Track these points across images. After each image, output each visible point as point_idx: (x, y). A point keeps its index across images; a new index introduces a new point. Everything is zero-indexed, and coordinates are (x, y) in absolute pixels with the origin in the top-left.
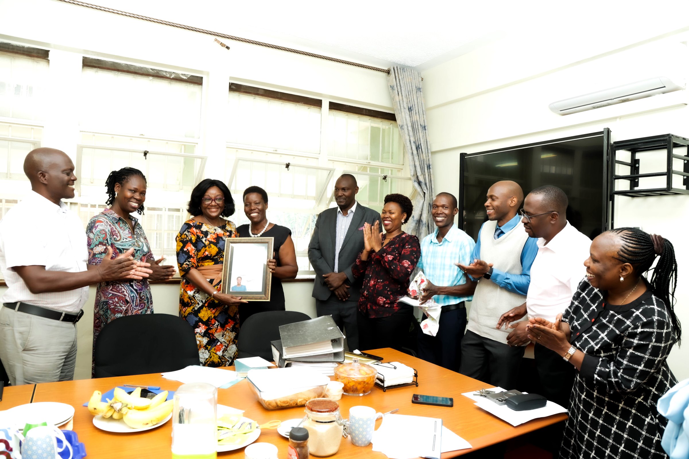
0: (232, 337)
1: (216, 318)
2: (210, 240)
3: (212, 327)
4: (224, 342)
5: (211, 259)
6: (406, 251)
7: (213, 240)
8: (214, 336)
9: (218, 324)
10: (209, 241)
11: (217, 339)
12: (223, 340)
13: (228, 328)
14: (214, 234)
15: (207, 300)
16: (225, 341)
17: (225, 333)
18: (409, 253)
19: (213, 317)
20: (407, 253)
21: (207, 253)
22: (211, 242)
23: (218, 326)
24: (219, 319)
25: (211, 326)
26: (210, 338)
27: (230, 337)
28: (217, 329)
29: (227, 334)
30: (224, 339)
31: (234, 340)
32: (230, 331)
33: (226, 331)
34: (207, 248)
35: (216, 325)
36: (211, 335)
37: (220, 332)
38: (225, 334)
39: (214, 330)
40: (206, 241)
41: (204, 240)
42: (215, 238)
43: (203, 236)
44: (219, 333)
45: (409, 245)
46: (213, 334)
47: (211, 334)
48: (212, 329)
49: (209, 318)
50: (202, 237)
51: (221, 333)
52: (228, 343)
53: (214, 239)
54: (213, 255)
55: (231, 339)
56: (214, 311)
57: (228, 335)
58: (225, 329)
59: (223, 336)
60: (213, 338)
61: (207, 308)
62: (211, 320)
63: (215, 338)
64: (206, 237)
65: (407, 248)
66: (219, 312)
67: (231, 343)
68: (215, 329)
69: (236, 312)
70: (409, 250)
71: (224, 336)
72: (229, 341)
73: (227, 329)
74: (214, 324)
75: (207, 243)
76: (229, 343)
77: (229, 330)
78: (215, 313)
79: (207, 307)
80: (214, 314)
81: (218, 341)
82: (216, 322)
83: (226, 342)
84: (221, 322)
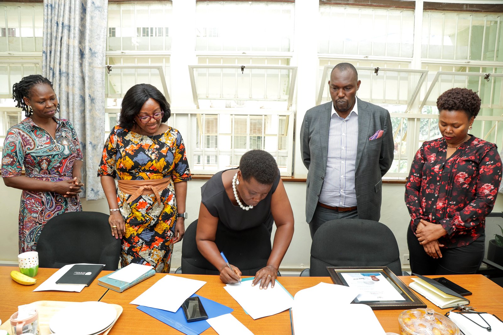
0: (161, 256)
1: (140, 236)
2: (128, 151)
3: (135, 245)
4: (152, 261)
5: (128, 172)
6: (488, 168)
7: (130, 152)
8: (138, 255)
9: (143, 243)
10: (126, 152)
11: (142, 258)
12: (150, 259)
13: (155, 246)
14: (136, 145)
15: (129, 217)
16: (152, 260)
17: (153, 251)
18: (491, 172)
19: (135, 234)
20: (489, 171)
21: (122, 165)
22: (127, 154)
23: (142, 244)
24: (143, 237)
25: (135, 244)
26: (134, 257)
27: (158, 257)
28: (141, 248)
29: (155, 253)
30: (151, 258)
31: (163, 259)
32: (159, 249)
33: (153, 249)
34: (122, 160)
35: (140, 243)
36: (135, 254)
37: (146, 250)
38: (152, 253)
39: (138, 248)
40: (123, 151)
41: (121, 150)
42: (135, 150)
43: (122, 146)
44: (144, 252)
45: (490, 160)
46: (138, 252)
47: (135, 252)
48: (136, 247)
49: (131, 235)
50: (122, 147)
51: (147, 252)
52: (156, 262)
53: (132, 151)
54: (128, 169)
55: (160, 258)
56: (136, 228)
57: (156, 254)
58: (152, 247)
59: (149, 255)
60: (137, 256)
61: (129, 225)
62: (134, 237)
63: (140, 257)
64: (125, 147)
65: (488, 164)
66: (142, 229)
67: (160, 262)
68: (140, 248)
69: (165, 230)
70: (492, 167)
71: (152, 254)
72: (158, 261)
73: (154, 247)
74: (138, 242)
75: (123, 154)
76: (158, 262)
77: (157, 248)
78: (138, 230)
79: (128, 223)
80: (137, 231)
81: (144, 260)
82: (140, 240)
83: (154, 261)
84: (146, 239)
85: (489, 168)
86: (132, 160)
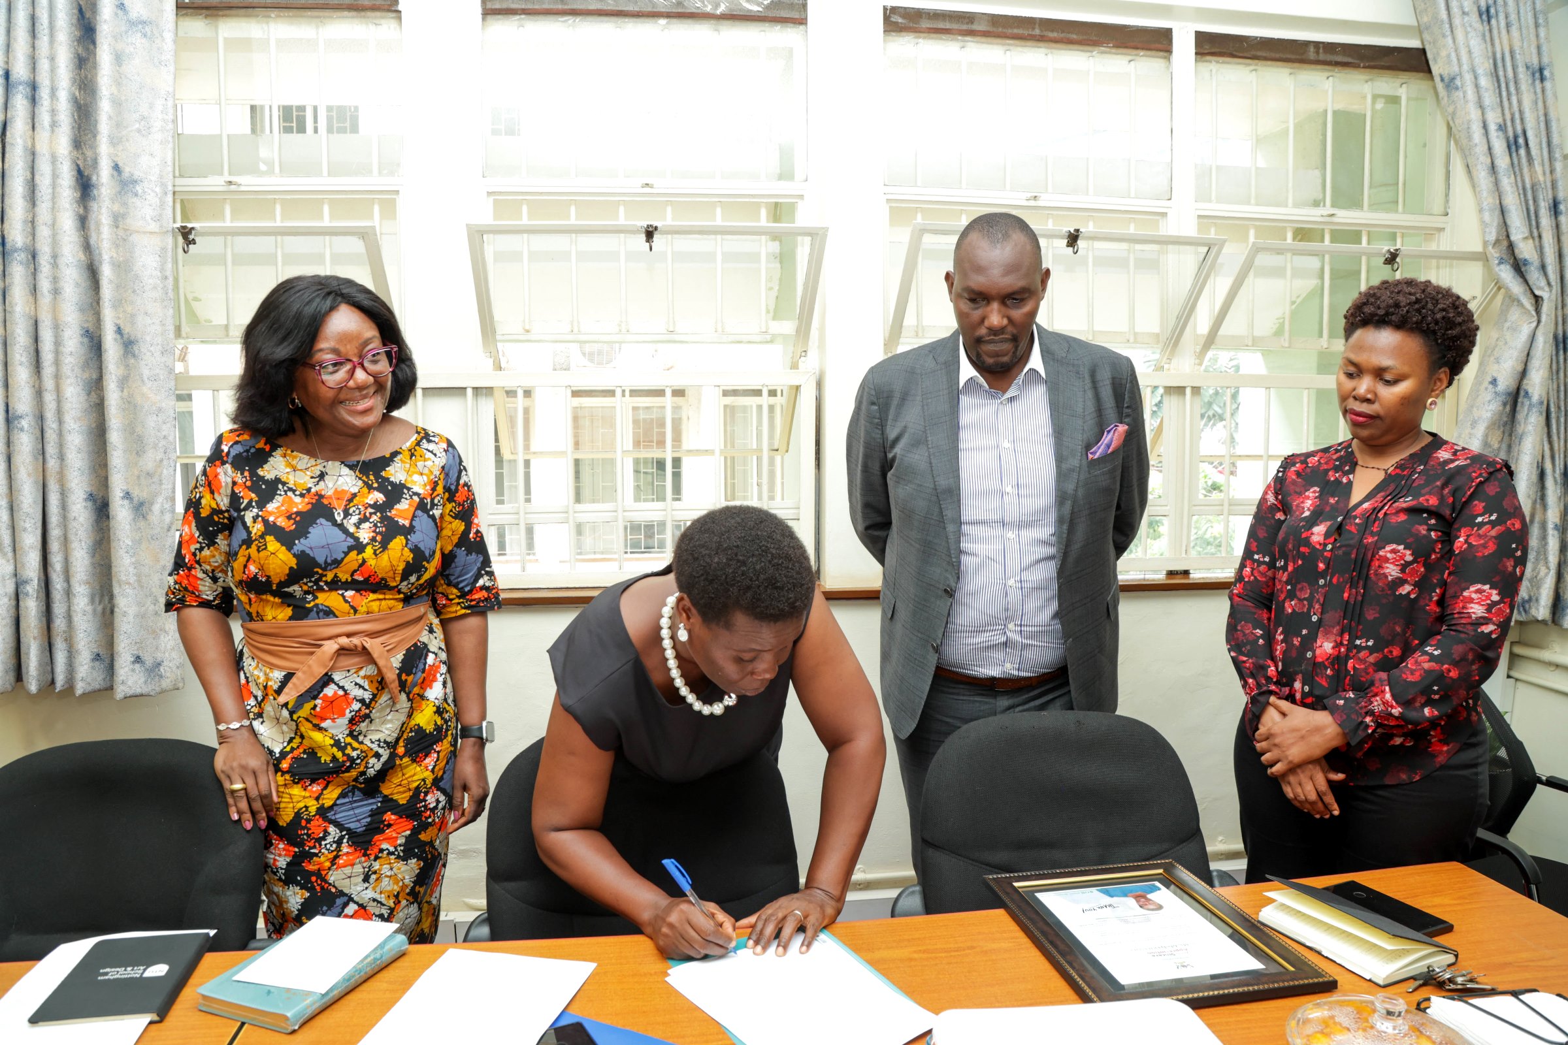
0: (407, 881)
1: (330, 815)
2: (271, 519)
3: (314, 847)
4: (374, 900)
6: (1480, 536)
7: (282, 522)
8: (326, 882)
9: (341, 838)
10: (265, 522)
11: (342, 894)
12: (370, 894)
13: (384, 846)
14: (302, 495)
16: (377, 896)
17: (376, 866)
18: (1491, 548)
19: (313, 810)
20: (1485, 546)
21: (253, 568)
22: (271, 529)
23: (339, 842)
24: (339, 817)
25: (311, 844)
26: (311, 889)
27: (397, 883)
28: (337, 857)
29: (385, 870)
30: (374, 889)
31: (413, 889)
32: (399, 857)
33: (376, 858)
34: (253, 550)
35: (329, 839)
36: (314, 879)
37: (352, 865)
38: (375, 873)
39: (324, 860)
40: (255, 519)
41: (249, 516)
42: (297, 513)
43: (251, 501)
44: (348, 870)
45: (1488, 511)
46: (324, 873)
47: (312, 873)
48: (316, 855)
49: (298, 815)
50: (249, 506)
51: (358, 869)
52: (391, 903)
53: (289, 518)
54: (275, 580)
55: (405, 886)
56: (316, 788)
57: (389, 873)
58: (373, 852)
59: (366, 879)
60: (322, 888)
61: (287, 777)
62: (308, 821)
63: (333, 890)
64: (261, 505)
65: (1482, 524)
66: (338, 792)
67: (404, 903)
68: (331, 856)
69: (418, 788)
71: (374, 877)
72: (397, 896)
73: (381, 851)
74: (324, 838)
75: (257, 529)
76: (397, 902)
77: (390, 853)
78: (321, 794)
79: (287, 772)
80: (317, 799)
81: (345, 899)
82: (332, 829)
83: (383, 901)
84: (352, 826)
85: (1485, 535)
86: (289, 549)
